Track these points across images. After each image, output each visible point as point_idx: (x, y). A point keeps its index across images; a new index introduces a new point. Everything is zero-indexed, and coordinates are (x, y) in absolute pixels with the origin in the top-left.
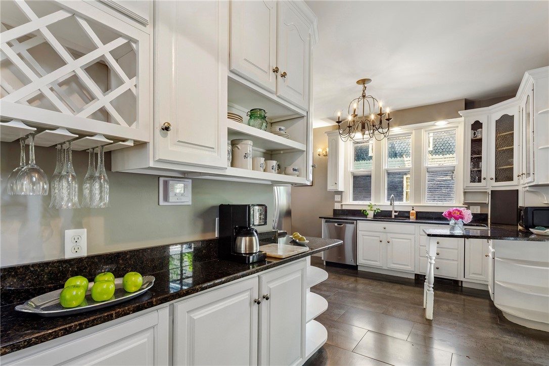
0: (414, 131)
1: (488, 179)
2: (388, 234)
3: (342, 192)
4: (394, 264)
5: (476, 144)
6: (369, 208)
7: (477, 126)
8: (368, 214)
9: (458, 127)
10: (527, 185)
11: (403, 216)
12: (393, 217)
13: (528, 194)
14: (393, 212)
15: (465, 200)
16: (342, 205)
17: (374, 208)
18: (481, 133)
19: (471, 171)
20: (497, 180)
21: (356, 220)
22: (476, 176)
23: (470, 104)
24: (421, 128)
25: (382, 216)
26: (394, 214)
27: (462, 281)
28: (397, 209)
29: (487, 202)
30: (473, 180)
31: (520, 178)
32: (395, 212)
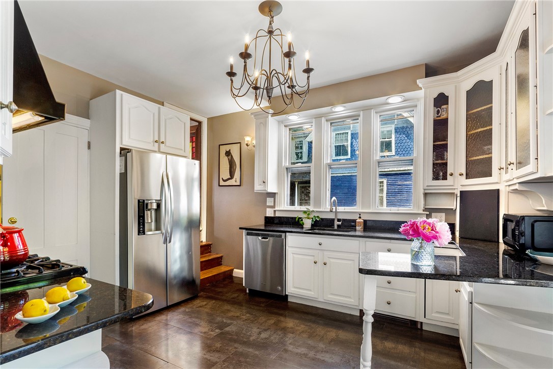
0: (361, 113)
1: (456, 174)
2: (326, 253)
3: (275, 193)
4: (332, 294)
5: (441, 127)
6: (305, 216)
7: (441, 100)
8: (303, 224)
9: (416, 106)
10: (516, 181)
11: (348, 226)
12: (336, 227)
13: (512, 196)
14: (336, 221)
15: (425, 205)
16: (275, 211)
17: (312, 216)
18: (447, 109)
19: (434, 164)
20: (468, 176)
21: (285, 232)
22: (440, 170)
23: (431, 71)
24: (367, 109)
25: (322, 226)
26: (336, 223)
27: (421, 323)
28: (340, 217)
29: (454, 208)
30: (436, 177)
31: (503, 171)
32: (339, 220)
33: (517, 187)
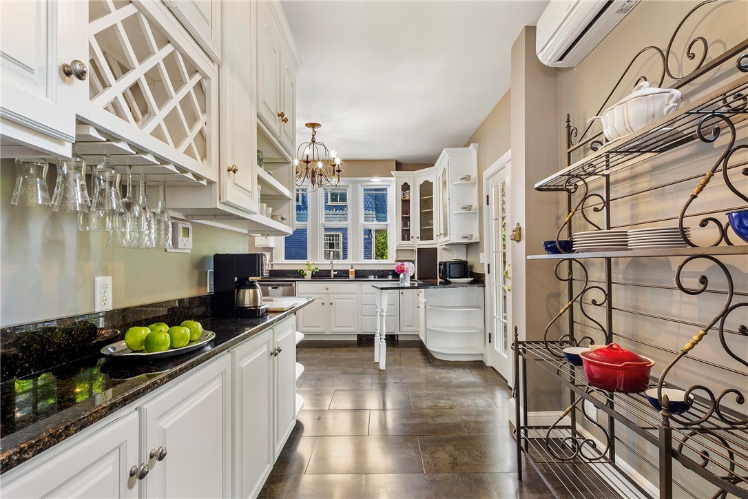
0: (351, 185)
1: (415, 237)
2: (331, 295)
3: (272, 248)
4: (337, 327)
5: (406, 203)
6: (307, 267)
7: (406, 187)
8: (306, 275)
9: (389, 186)
10: (444, 244)
11: (342, 275)
12: (332, 276)
13: (443, 251)
14: (332, 271)
15: (397, 257)
16: (272, 265)
17: (313, 268)
18: (409, 195)
19: (402, 230)
20: (422, 239)
21: (295, 281)
22: (406, 235)
23: (400, 166)
24: (357, 182)
25: (321, 276)
26: (333, 273)
27: (398, 336)
28: (336, 268)
29: (413, 259)
30: (403, 239)
31: (438, 237)
32: (335, 271)
33: (444, 247)
